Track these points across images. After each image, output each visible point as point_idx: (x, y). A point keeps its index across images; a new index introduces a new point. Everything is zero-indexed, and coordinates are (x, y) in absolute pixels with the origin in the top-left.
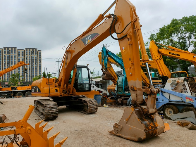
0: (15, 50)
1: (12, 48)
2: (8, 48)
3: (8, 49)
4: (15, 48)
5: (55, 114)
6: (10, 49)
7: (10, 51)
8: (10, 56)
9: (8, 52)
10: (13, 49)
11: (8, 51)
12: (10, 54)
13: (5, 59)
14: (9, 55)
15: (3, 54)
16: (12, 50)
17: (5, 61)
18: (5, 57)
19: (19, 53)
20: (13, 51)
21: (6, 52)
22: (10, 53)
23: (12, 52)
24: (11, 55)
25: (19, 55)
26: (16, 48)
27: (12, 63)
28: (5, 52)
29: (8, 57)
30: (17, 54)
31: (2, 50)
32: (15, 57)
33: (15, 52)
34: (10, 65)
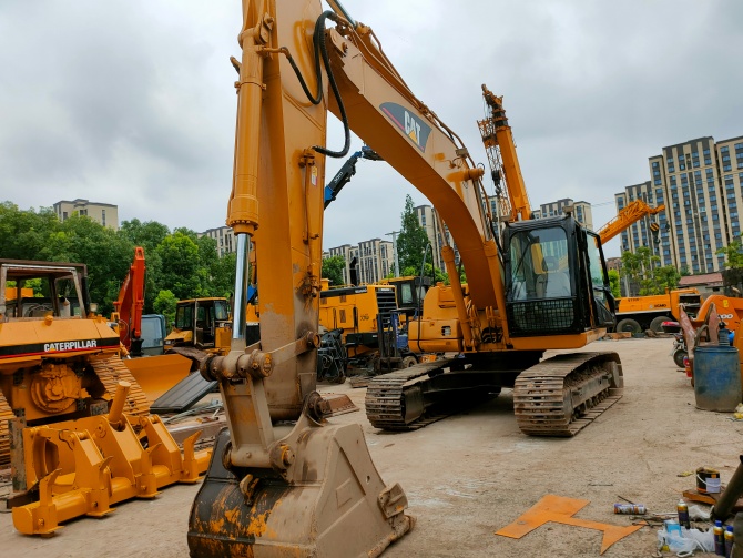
0: (706, 148)
1: (693, 143)
2: (680, 147)
3: (680, 153)
4: (705, 141)
5: (391, 412)
6: (687, 150)
7: (688, 155)
8: (690, 174)
9: (681, 163)
10: (700, 145)
11: (682, 158)
12: (690, 167)
13: (675, 191)
14: (687, 171)
15: (667, 172)
16: (695, 150)
17: (676, 200)
18: (673, 182)
19: (726, 154)
20: (701, 154)
21: (676, 164)
22: (689, 163)
23: (696, 160)
24: (693, 170)
25: (727, 163)
26: (711, 138)
27: (701, 201)
28: (671, 165)
29: (684, 180)
30: (717, 161)
31: (660, 160)
32: (710, 175)
33: (707, 157)
34: (695, 209)
